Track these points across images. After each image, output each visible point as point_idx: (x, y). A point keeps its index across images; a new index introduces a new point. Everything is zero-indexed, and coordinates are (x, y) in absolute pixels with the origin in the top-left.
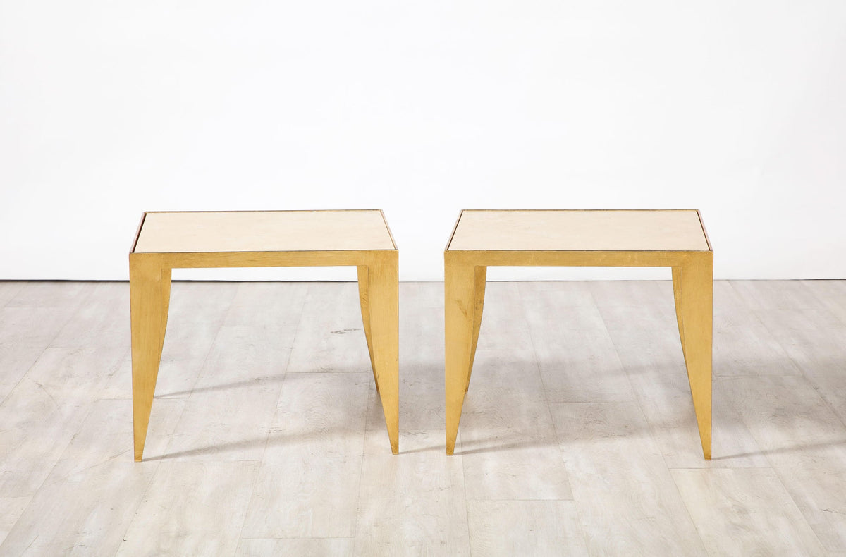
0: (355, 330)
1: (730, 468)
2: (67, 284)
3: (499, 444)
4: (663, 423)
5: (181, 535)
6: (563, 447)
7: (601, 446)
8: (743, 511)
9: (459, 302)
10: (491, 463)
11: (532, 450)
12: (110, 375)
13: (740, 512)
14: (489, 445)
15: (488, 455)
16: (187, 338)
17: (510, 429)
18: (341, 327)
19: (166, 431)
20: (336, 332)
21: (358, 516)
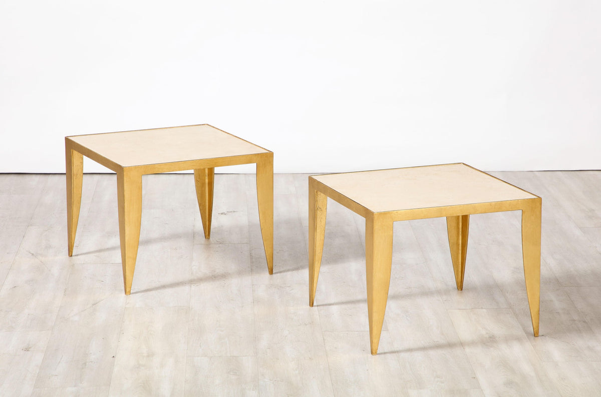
0: (234, 212)
2: (27, 176)
5: (150, 355)
8: (492, 337)
20: (222, 214)
21: (257, 342)
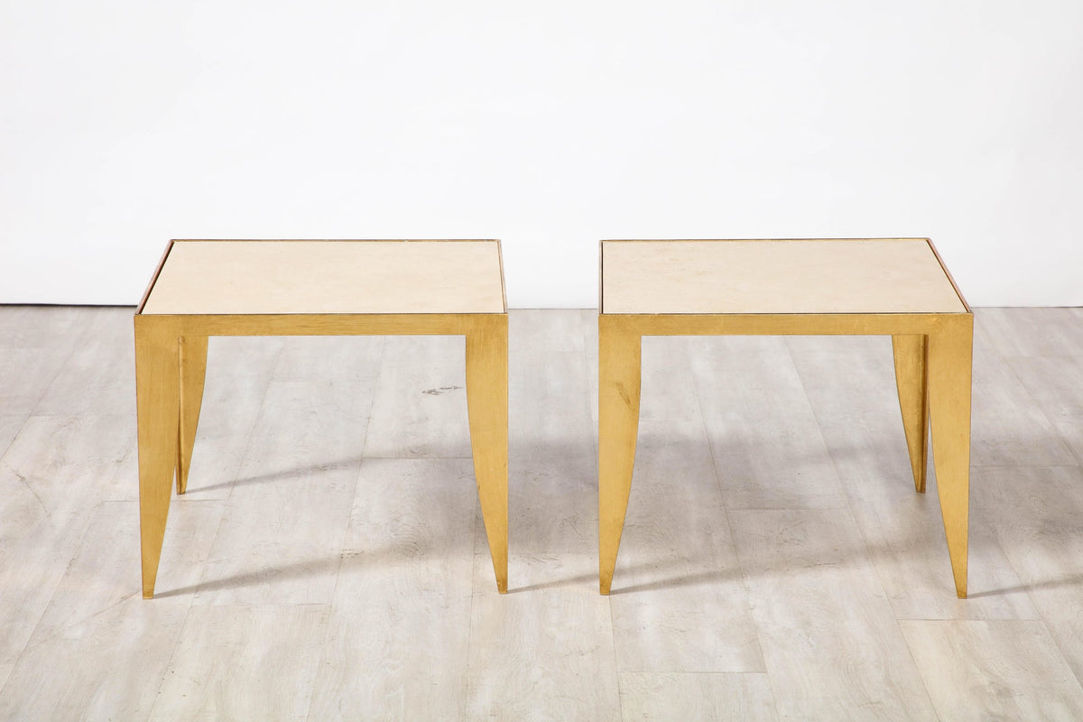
0: (455, 388)
1: (984, 619)
3: (661, 576)
4: (888, 545)
6: (749, 582)
7: (803, 580)
8: (1004, 693)
9: (619, 385)
10: (650, 608)
11: (706, 588)
12: (118, 461)
13: (1000, 694)
14: (646, 579)
15: (645, 596)
16: (224, 400)
17: (675, 553)
18: (435, 383)
19: (198, 555)
20: (430, 392)
21: (468, 698)
